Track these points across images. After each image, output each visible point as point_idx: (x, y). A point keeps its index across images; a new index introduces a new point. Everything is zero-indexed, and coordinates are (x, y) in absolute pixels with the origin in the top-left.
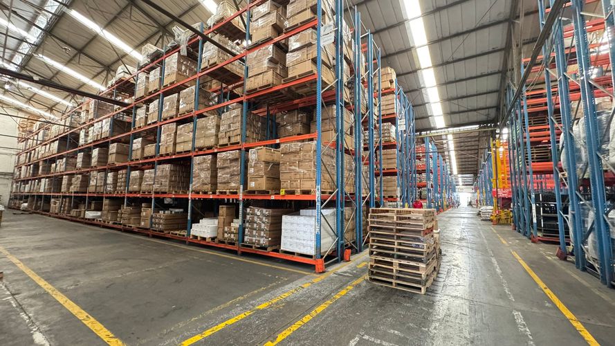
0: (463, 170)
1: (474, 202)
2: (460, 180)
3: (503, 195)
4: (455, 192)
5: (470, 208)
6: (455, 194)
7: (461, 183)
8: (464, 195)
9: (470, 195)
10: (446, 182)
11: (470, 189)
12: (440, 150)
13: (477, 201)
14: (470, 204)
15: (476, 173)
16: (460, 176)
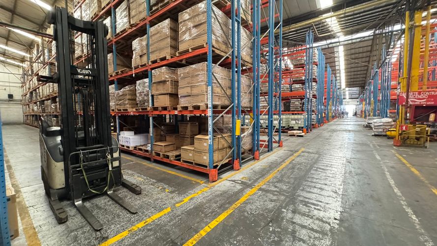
0: (350, 84)
1: (359, 113)
2: (347, 93)
3: (418, 102)
4: (342, 104)
5: (355, 117)
6: (342, 107)
7: (347, 97)
8: (350, 107)
9: (354, 107)
10: (333, 94)
11: (355, 102)
12: (329, 61)
13: (362, 111)
14: (355, 114)
15: (362, 86)
16: (347, 89)
